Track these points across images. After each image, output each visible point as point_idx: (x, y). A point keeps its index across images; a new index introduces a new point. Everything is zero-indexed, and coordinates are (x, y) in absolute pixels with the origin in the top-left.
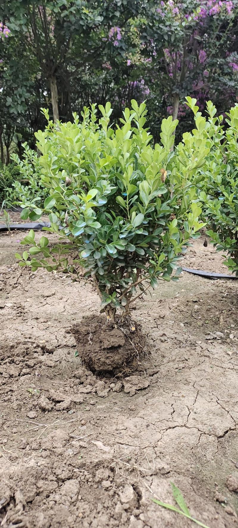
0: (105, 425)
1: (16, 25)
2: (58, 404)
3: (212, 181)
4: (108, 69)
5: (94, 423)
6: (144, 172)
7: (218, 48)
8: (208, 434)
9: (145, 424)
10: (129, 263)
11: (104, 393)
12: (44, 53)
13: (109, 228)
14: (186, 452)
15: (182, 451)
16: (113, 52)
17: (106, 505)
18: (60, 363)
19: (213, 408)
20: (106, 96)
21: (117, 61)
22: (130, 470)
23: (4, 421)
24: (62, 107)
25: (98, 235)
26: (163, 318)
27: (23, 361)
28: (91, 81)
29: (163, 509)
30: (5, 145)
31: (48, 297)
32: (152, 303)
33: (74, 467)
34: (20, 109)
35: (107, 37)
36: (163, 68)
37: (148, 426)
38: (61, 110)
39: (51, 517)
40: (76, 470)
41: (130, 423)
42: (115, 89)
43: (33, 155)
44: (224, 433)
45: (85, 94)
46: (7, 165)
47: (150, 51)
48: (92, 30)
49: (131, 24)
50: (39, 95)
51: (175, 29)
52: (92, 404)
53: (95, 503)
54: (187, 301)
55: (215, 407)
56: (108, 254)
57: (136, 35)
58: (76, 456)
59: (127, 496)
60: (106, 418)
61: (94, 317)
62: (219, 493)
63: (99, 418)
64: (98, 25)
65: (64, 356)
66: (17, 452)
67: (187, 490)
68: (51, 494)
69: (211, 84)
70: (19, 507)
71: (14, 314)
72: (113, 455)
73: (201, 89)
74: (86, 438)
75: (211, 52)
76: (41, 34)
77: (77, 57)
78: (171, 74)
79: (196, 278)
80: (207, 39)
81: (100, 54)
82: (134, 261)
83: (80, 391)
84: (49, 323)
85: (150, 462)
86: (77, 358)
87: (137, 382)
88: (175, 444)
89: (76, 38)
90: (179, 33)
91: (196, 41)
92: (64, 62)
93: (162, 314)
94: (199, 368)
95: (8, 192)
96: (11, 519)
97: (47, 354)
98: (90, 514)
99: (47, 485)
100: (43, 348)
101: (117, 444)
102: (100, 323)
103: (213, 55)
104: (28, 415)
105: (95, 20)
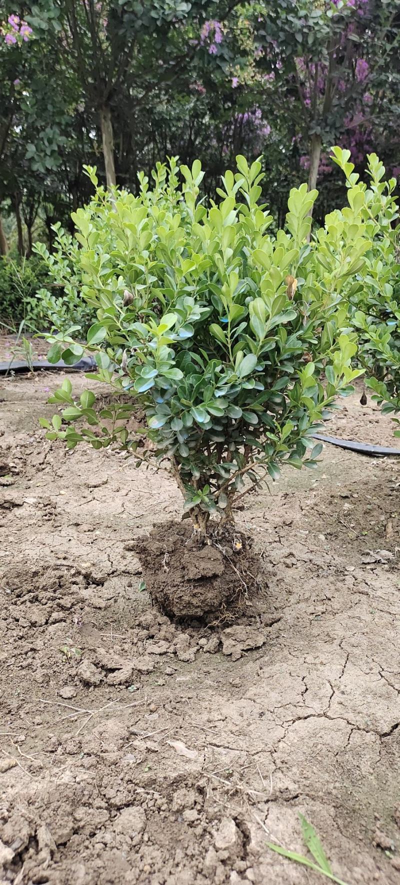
0: (190, 712)
1: (41, 19)
2: (111, 675)
3: (376, 294)
4: (199, 93)
5: (171, 709)
6: (257, 280)
7: (388, 55)
8: (364, 730)
9: (257, 711)
10: (231, 436)
11: (189, 654)
12: (91, 67)
13: (198, 379)
14: (326, 761)
15: (320, 758)
16: (208, 64)
17: (189, 852)
18: (116, 601)
19: (373, 685)
20: (195, 139)
21: (214, 78)
22: (231, 792)
23: (20, 703)
24: (120, 158)
25: (179, 391)
26: (290, 525)
27: (54, 599)
28: (170, 114)
29: (286, 862)
30: (26, 222)
31: (95, 487)
32: (271, 498)
33: (136, 784)
34: (50, 163)
35: (198, 38)
36: (294, 90)
37: (262, 714)
38: (120, 163)
39: (97, 872)
40: (140, 790)
41: (231, 708)
42: (212, 127)
43: (72, 244)
44: (391, 728)
45: (160, 135)
46: (27, 259)
47: (270, 62)
48: (172, 27)
49: (238, 14)
50: (82, 138)
51: (314, 23)
52: (168, 675)
53: (172, 847)
54: (332, 497)
55: (377, 684)
56: (195, 423)
57: (248, 34)
58: (139, 767)
59: (225, 838)
60: (192, 700)
61: (172, 524)
62: (382, 832)
63: (179, 699)
64: (182, 18)
65: (121, 590)
66: (41, 758)
67: (327, 828)
68: (97, 832)
69: (377, 118)
70: (44, 854)
71: (38, 516)
72: (202, 765)
73: (359, 125)
74: (158, 735)
75: (376, 62)
76: (85, 34)
77: (146, 73)
78: (308, 101)
79: (348, 454)
80: (369, 40)
81: (185, 67)
82: (240, 432)
83: (148, 651)
84: (98, 532)
85: (265, 777)
86: (144, 593)
87: (245, 638)
88: (308, 747)
89: (144, 41)
90: (322, 30)
91: (351, 43)
92: (123, 82)
93: (288, 518)
94: (350, 613)
95: (29, 305)
96: (31, 874)
97: (94, 586)
98: (163, 867)
99: (91, 816)
100: (87, 577)
101: (209, 746)
102: (183, 535)
103: (381, 67)
104: (61, 694)
105: (178, 9)
